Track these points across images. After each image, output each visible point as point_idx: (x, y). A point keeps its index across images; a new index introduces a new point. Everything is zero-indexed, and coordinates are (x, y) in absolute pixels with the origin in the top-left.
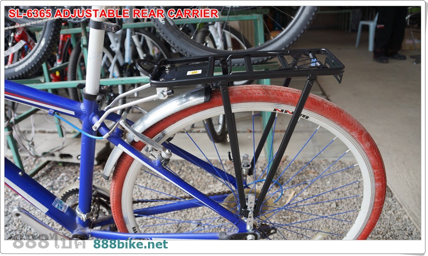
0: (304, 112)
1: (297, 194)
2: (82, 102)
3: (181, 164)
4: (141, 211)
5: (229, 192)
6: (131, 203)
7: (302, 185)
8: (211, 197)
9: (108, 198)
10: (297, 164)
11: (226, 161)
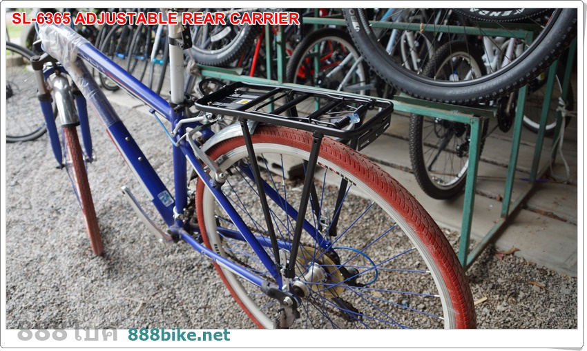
3: (377, 210)
7: (506, 296)
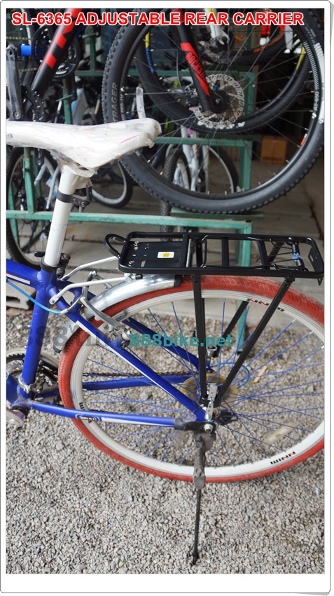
0: (281, 305)
1: (269, 371)
2: (40, 270)
4: (90, 385)
5: (189, 373)
6: (81, 375)
7: (276, 360)
8: (163, 377)
9: (55, 369)
10: (275, 332)
11: (188, 319)
